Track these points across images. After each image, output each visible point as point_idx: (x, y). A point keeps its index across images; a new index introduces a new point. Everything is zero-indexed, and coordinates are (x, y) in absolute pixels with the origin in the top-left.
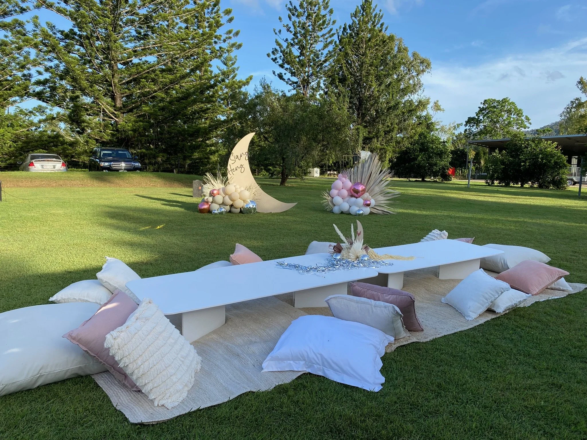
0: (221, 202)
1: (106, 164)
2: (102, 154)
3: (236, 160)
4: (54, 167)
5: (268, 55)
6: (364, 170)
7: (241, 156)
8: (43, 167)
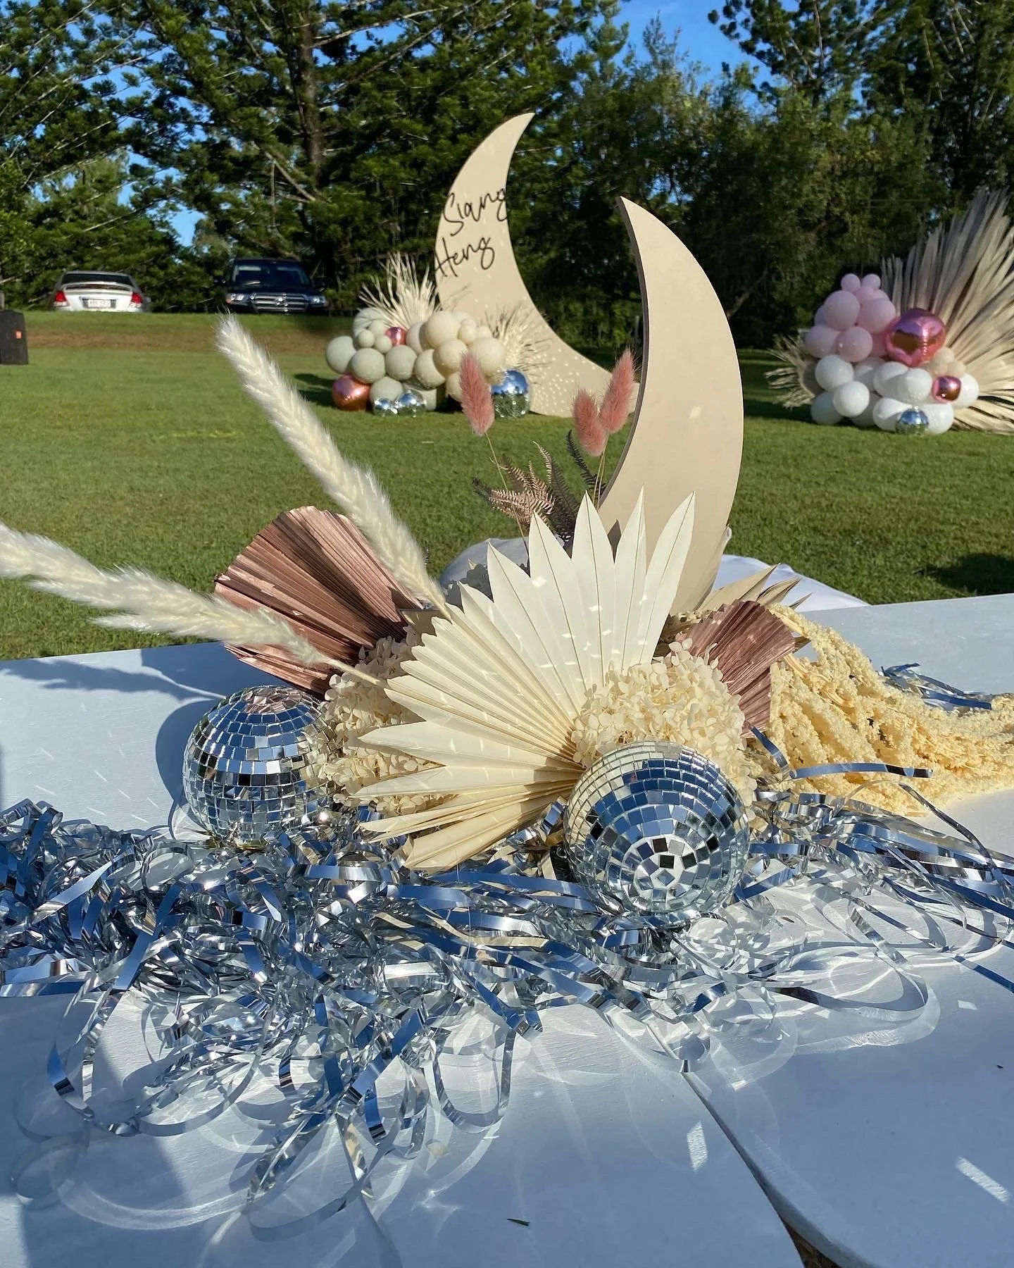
0: (407, 373)
1: (241, 298)
2: (236, 273)
3: (466, 220)
4: (113, 303)
5: (713, 17)
6: (948, 259)
7: (482, 206)
8: (85, 305)
